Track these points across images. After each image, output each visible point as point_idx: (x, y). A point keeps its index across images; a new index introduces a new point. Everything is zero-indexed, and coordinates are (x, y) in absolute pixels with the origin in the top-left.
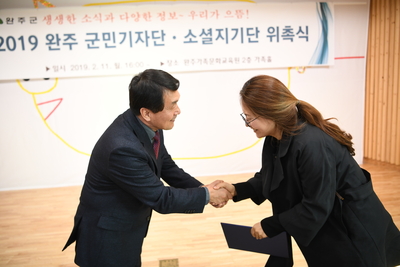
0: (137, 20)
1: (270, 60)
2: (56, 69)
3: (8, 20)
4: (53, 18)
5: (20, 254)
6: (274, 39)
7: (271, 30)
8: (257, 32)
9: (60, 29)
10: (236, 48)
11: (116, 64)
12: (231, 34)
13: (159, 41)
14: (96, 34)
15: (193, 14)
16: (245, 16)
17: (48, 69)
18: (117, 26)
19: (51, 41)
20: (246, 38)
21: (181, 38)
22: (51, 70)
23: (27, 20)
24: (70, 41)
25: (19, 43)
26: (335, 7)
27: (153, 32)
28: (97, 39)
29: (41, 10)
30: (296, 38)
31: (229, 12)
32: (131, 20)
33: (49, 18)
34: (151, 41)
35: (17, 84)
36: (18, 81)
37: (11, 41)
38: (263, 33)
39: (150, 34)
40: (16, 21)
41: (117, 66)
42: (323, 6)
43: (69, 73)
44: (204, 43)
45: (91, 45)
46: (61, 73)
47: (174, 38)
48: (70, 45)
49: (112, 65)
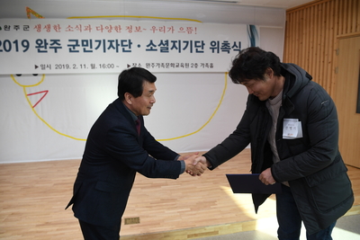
0: (110, 31)
1: (212, 67)
2: (43, 67)
3: (6, 27)
4: (43, 27)
5: (13, 214)
6: (216, 50)
7: (213, 44)
8: (203, 44)
9: (48, 36)
10: (186, 56)
11: (92, 65)
12: (183, 45)
13: (127, 48)
14: (77, 41)
15: (154, 29)
16: (194, 32)
17: (36, 67)
18: (94, 36)
19: (40, 45)
20: (194, 49)
21: (144, 47)
22: (40, 68)
23: (21, 28)
24: (55, 45)
25: (14, 46)
26: (261, 28)
27: (122, 41)
28: (77, 45)
29: (33, 20)
30: (231, 50)
31: (181, 29)
32: (105, 30)
33: (39, 27)
34: (120, 48)
35: (11, 78)
36: (12, 75)
37: (7, 43)
38: (207, 46)
39: (120, 43)
40: (12, 28)
42: (252, 28)
43: (53, 71)
44: (161, 51)
45: (72, 49)
46: (47, 71)
47: (139, 46)
48: (56, 48)
49: (89, 66)
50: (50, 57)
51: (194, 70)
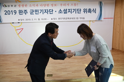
0: (45, 6)
1: (84, 19)
2: (21, 20)
3: (8, 6)
4: (21, 5)
5: (9, 71)
6: (86, 12)
7: (85, 10)
8: (80, 10)
9: (23, 9)
10: (74, 15)
11: (38, 19)
12: (73, 11)
13: (51, 12)
14: (33, 10)
15: (61, 5)
16: (77, 5)
17: (19, 20)
18: (39, 8)
19: (20, 12)
20: (77, 12)
21: (58, 12)
22: (20, 20)
23: (14, 6)
24: (25, 12)
25: (11, 12)
26: (104, 3)
27: (49, 10)
28: (33, 12)
29: (17, 3)
30: (92, 12)
31: (72, 4)
32: (43, 6)
33: (20, 5)
34: (49, 12)
35: (10, 24)
36: (11, 23)
37: (9, 12)
38: (82, 11)
39: (48, 10)
40: (10, 6)
41: (39, 19)
42: (101, 3)
43: (25, 21)
44: (64, 13)
45: (32, 13)
46: (23, 21)
47: (56, 11)
48: (26, 13)
49: (37, 19)
50: (24, 16)
51: (77, 20)
